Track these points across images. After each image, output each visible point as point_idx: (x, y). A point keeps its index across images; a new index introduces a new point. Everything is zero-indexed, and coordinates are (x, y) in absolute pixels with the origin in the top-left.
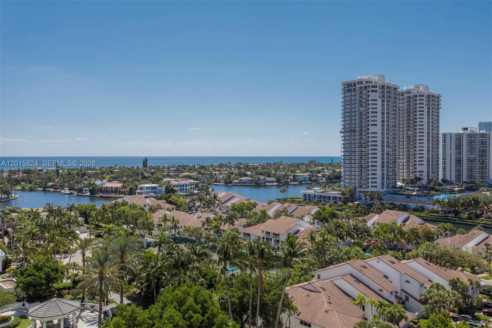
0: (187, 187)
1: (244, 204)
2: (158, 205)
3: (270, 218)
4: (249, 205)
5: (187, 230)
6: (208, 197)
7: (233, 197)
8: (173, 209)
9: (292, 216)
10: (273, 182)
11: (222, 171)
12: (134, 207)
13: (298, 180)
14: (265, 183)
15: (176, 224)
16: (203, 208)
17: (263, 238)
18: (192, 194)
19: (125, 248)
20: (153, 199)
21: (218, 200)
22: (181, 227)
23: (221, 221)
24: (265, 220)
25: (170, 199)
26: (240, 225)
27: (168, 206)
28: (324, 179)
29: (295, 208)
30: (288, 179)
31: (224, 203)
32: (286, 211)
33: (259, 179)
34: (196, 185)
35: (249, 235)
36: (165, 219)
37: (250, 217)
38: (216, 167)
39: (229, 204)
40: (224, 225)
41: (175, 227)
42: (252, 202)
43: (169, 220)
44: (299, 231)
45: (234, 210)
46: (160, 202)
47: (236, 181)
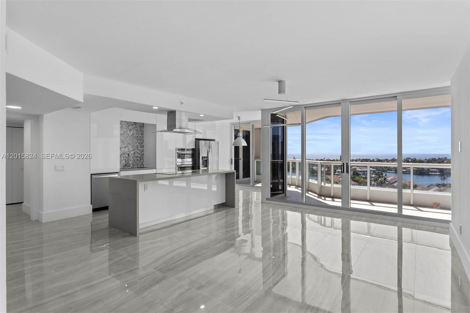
8: (357, 185)
10: (436, 172)
14: (428, 173)
21: (387, 181)
25: (356, 179)
27: (353, 182)
31: (392, 184)
33: (423, 170)
39: (395, 184)
47: (404, 170)
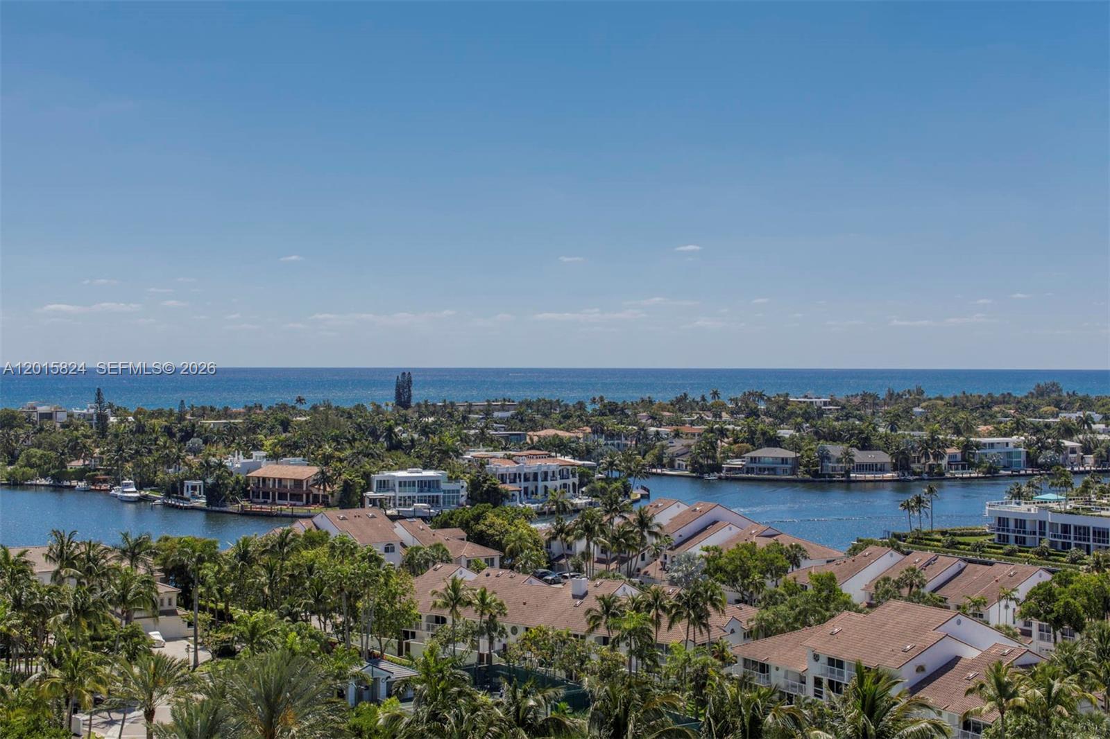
0: (549, 484)
1: (751, 549)
2: (437, 546)
3: (848, 605)
4: (772, 556)
5: (534, 640)
6: (618, 521)
7: (715, 522)
8: (490, 562)
9: (941, 604)
10: (882, 469)
11: (683, 423)
12: (345, 550)
13: (981, 461)
14: (848, 472)
15: (493, 617)
16: (600, 561)
17: (818, 682)
18: (562, 510)
19: (279, 691)
20: (419, 523)
21: (656, 535)
22: (514, 630)
23: (660, 612)
24: (828, 614)
25: (481, 527)
26: (733, 631)
27: (471, 550)
28: (1090, 459)
29: (955, 569)
30: (938, 456)
31: (678, 546)
32: (916, 581)
33: (825, 457)
34: (582, 475)
35: (764, 668)
36: (455, 599)
37: (772, 600)
38: (663, 408)
39: (696, 550)
40: (670, 627)
41: (491, 628)
42: (786, 545)
43: (470, 603)
44: (957, 659)
45: (716, 572)
46: (442, 536)
47: (737, 463)
